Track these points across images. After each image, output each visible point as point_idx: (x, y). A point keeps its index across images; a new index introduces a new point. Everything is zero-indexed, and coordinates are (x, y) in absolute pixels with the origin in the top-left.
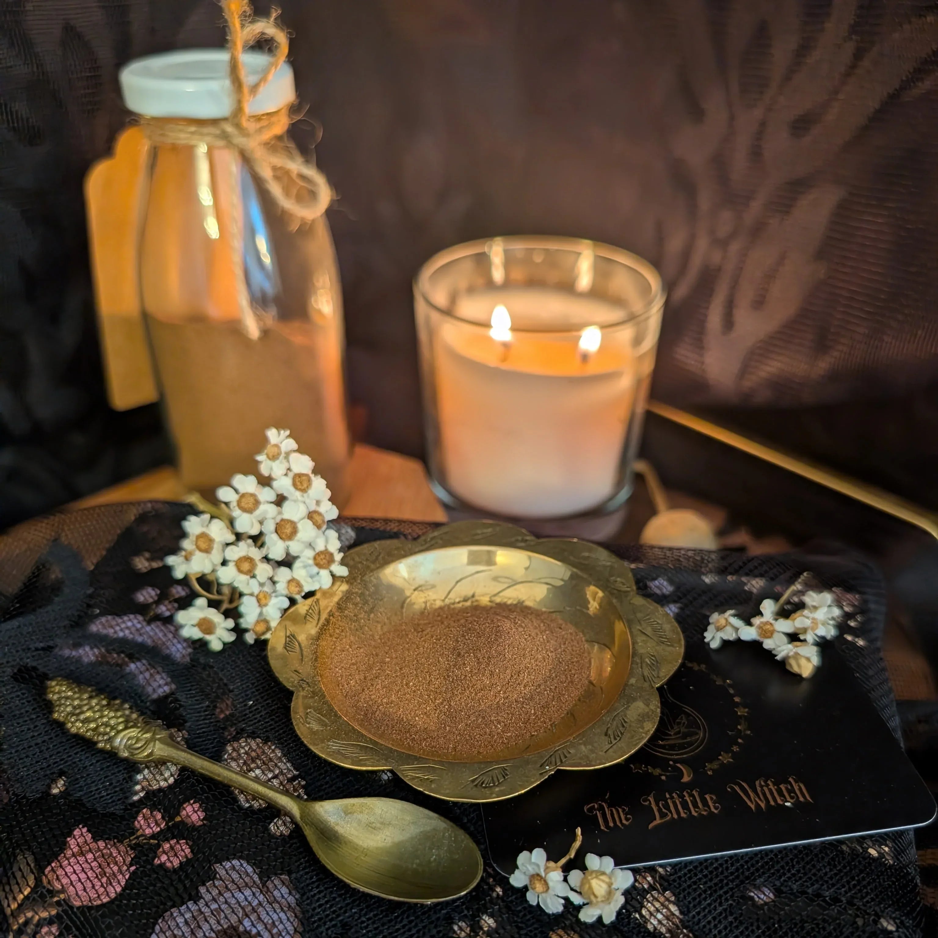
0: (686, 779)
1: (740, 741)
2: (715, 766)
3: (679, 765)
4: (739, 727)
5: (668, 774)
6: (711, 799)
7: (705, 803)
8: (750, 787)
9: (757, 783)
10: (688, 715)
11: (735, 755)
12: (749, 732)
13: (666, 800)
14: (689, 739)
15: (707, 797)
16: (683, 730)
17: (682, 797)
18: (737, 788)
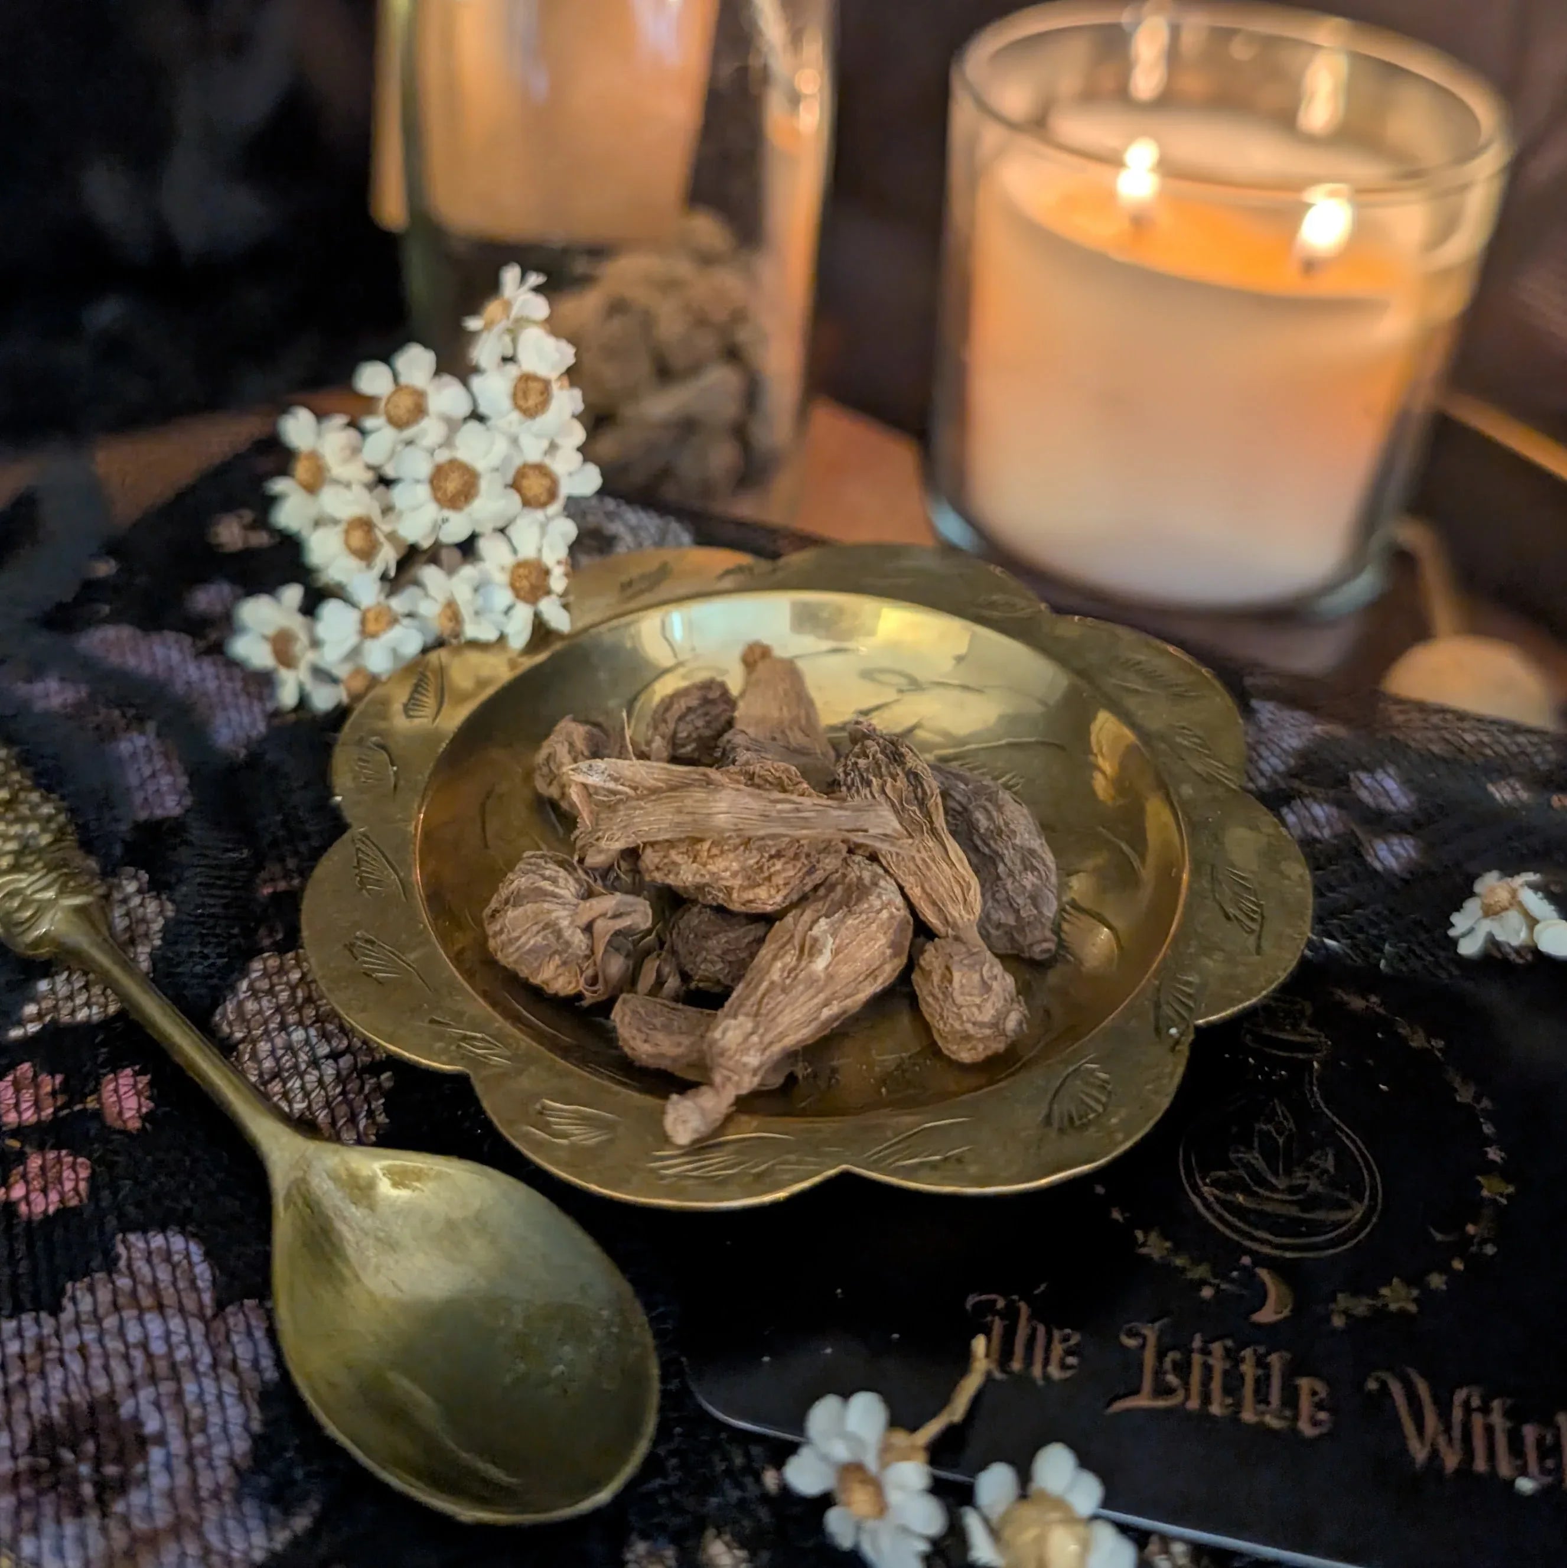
0: (1266, 1315)
1: (1458, 1265)
2: (1361, 1306)
3: (1263, 1274)
4: (1471, 1229)
5: (1223, 1286)
6: (1314, 1393)
7: (1291, 1398)
8: (1436, 1400)
9: (1460, 1395)
10: (1342, 1154)
11: (1427, 1298)
12: (1490, 1250)
13: (1188, 1352)
14: (1319, 1215)
15: (1304, 1383)
16: (1314, 1186)
17: (1233, 1357)
18: (1396, 1389)
